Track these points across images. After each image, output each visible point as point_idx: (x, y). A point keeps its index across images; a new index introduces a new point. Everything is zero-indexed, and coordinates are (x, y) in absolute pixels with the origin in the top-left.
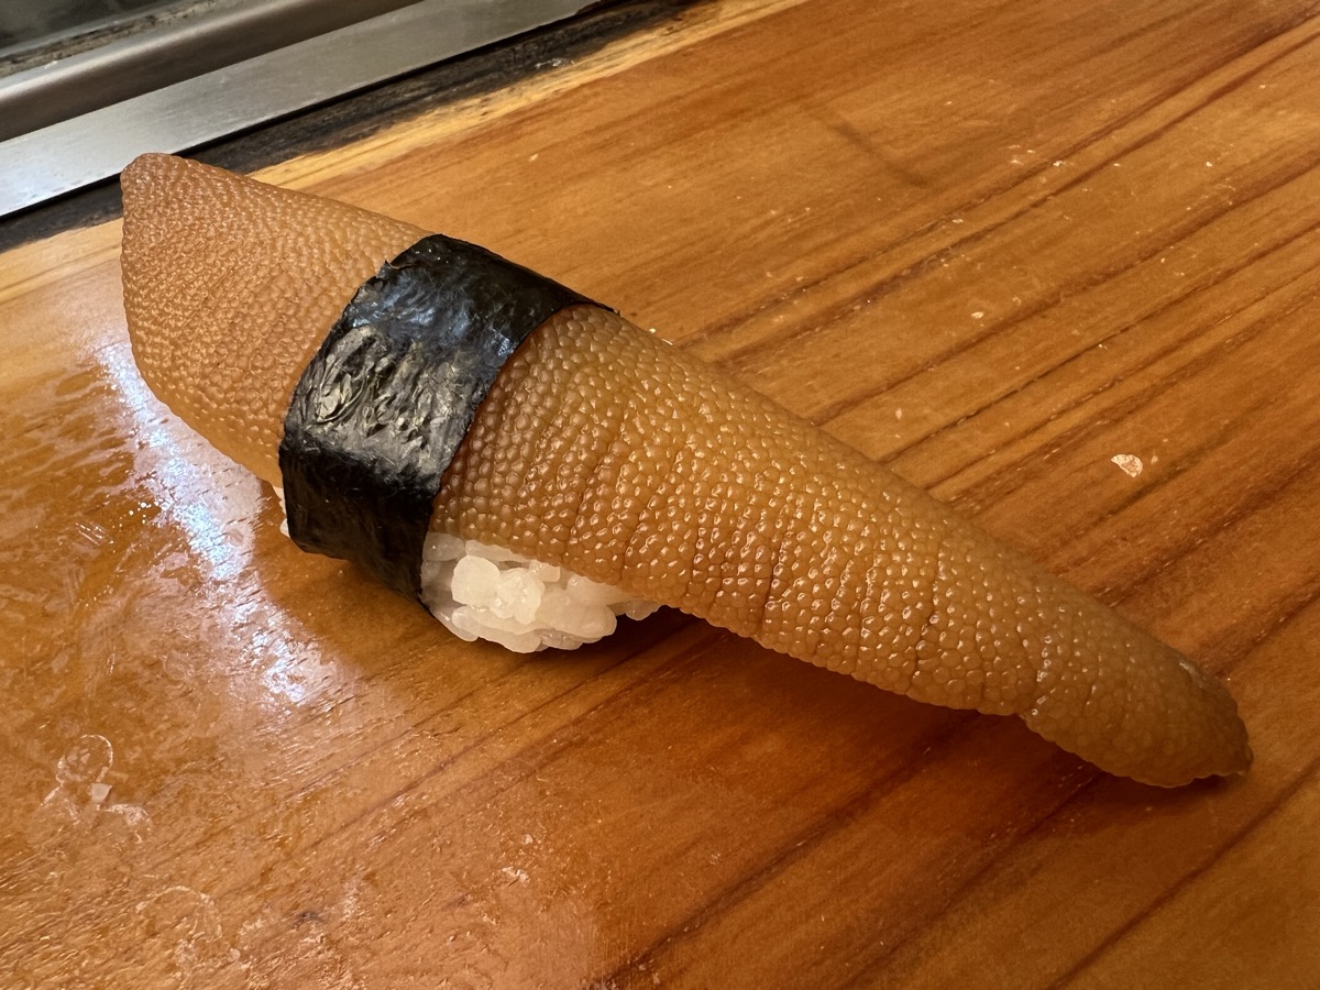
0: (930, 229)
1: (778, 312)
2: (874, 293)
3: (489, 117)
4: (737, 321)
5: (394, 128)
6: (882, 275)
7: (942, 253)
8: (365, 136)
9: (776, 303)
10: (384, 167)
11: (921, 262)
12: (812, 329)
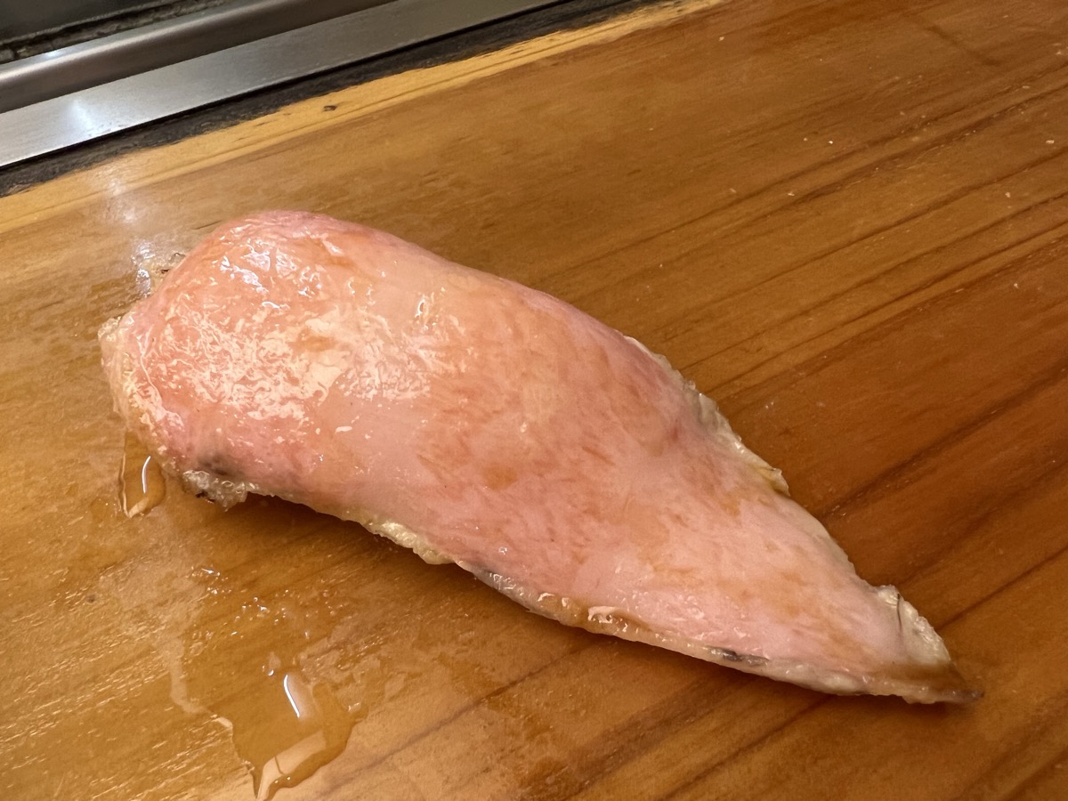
0: (1008, 91)
1: (914, 135)
2: (977, 127)
3: (683, 13)
4: (886, 139)
5: (619, 17)
6: (980, 116)
7: (1019, 105)
8: (600, 21)
9: (911, 130)
10: (619, 40)
11: (1006, 110)
12: (939, 145)
